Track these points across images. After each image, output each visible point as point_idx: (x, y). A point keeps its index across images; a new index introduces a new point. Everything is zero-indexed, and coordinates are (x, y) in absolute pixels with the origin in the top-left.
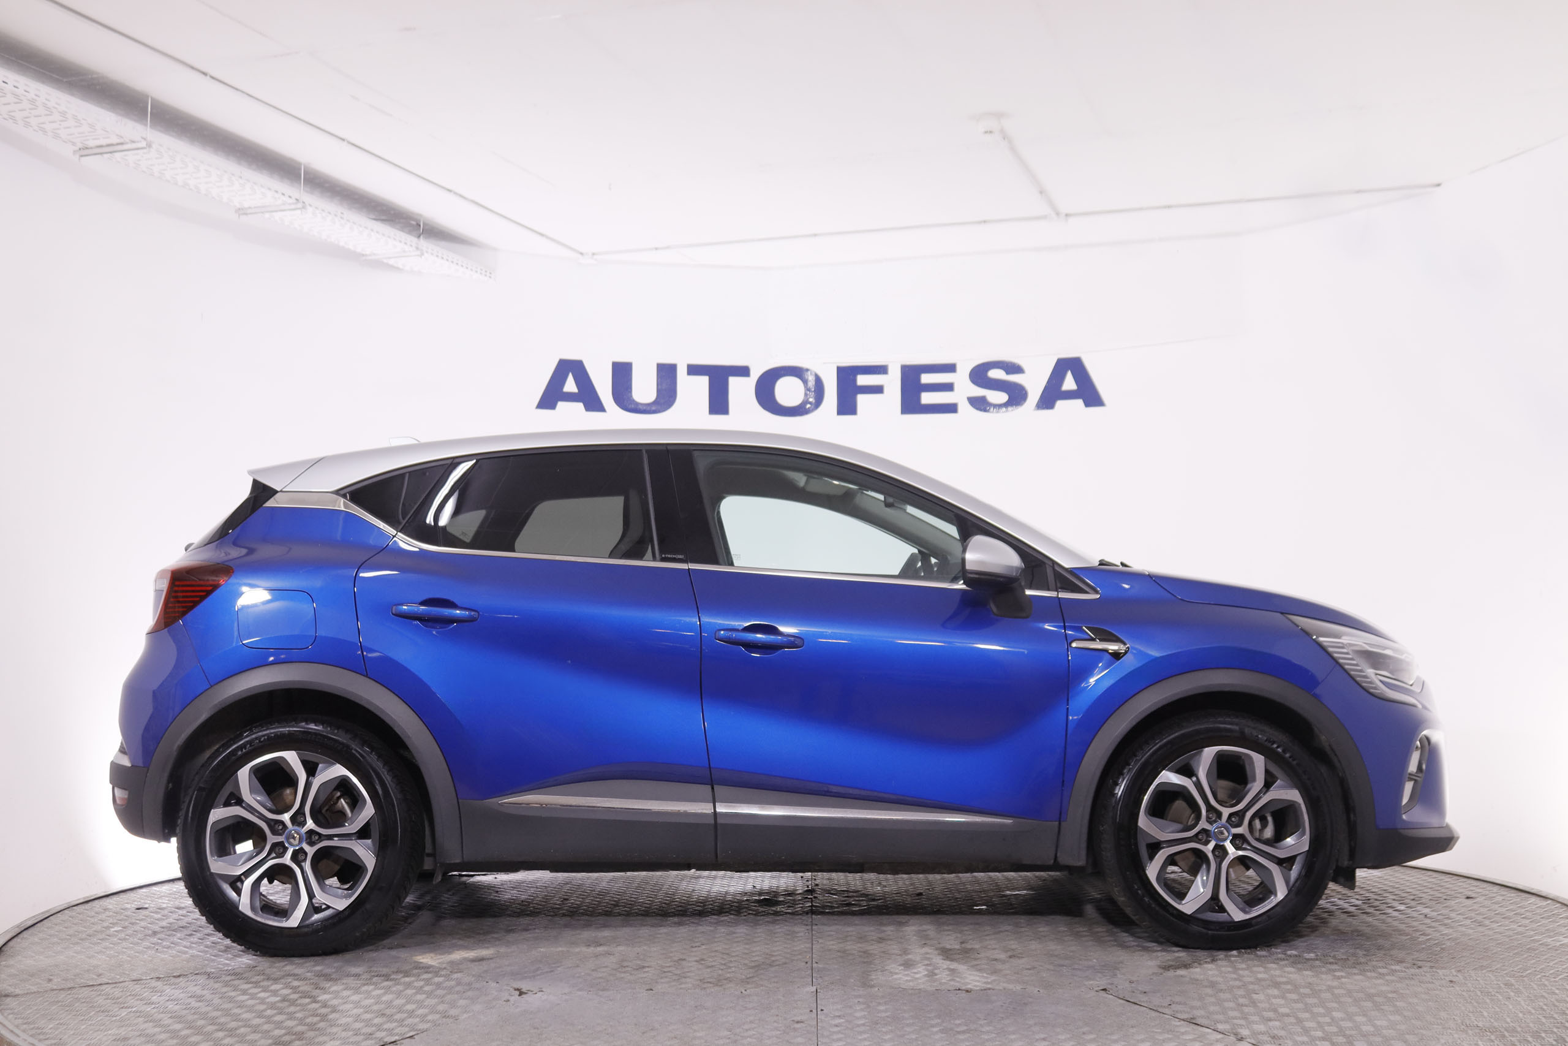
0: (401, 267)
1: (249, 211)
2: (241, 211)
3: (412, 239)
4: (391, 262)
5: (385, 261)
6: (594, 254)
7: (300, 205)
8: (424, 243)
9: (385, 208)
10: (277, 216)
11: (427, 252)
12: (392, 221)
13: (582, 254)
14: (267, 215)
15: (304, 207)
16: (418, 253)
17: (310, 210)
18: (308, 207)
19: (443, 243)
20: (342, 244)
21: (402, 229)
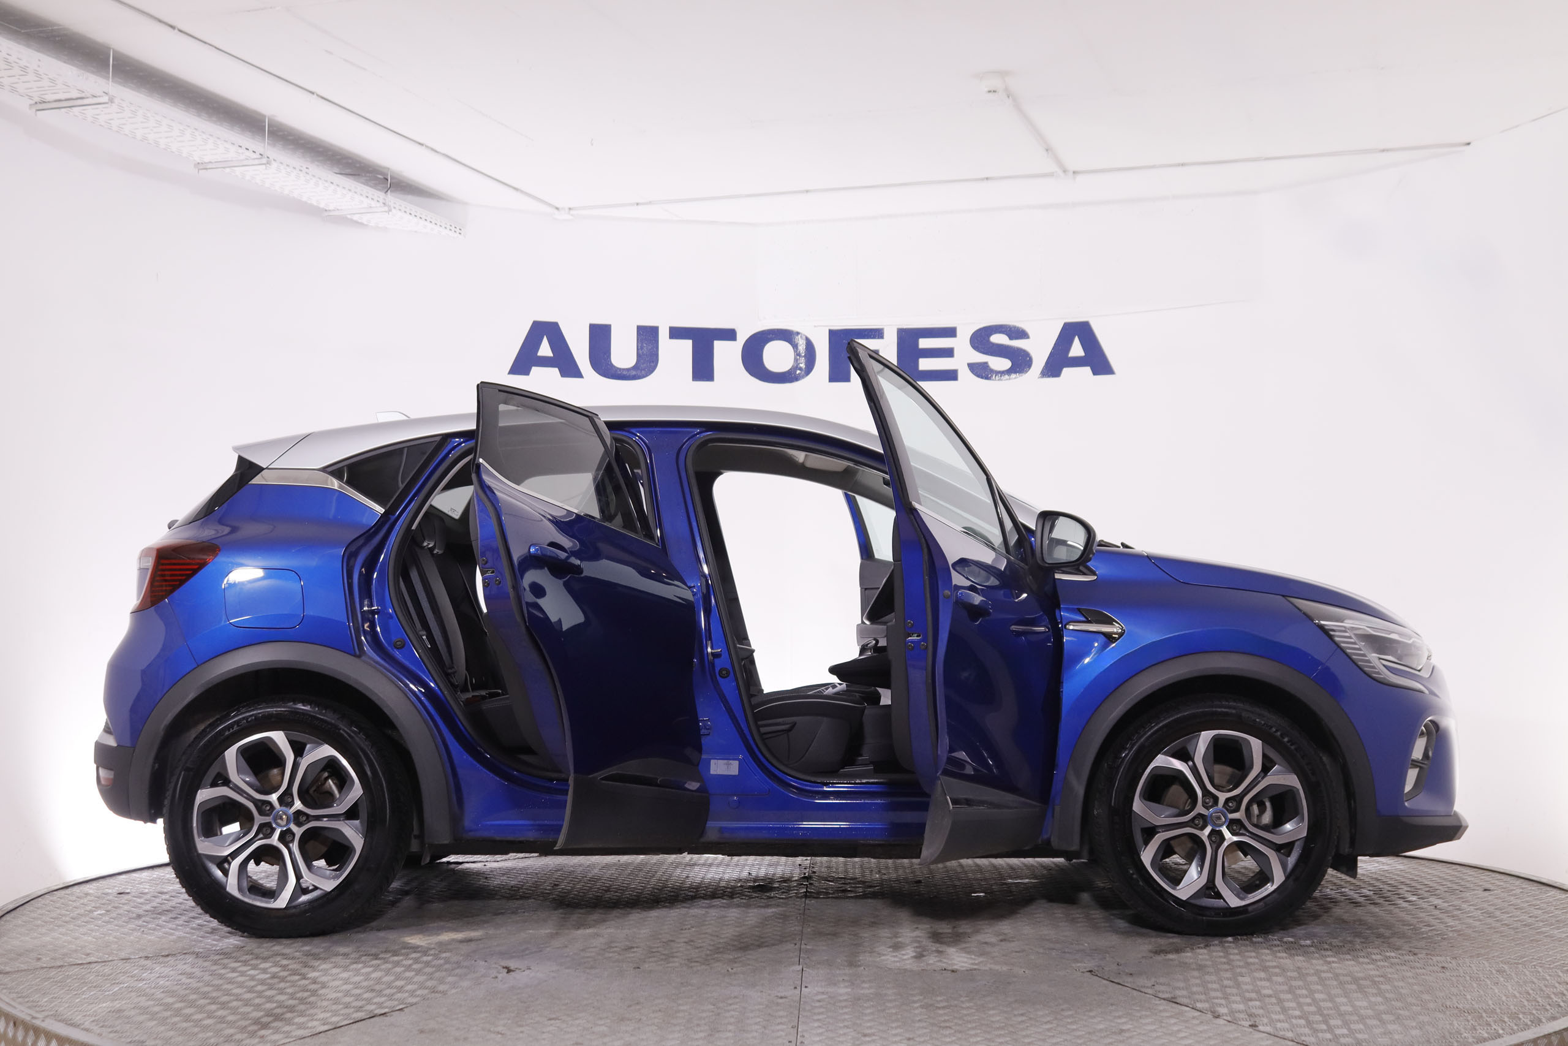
0: (365, 223)
1: (210, 166)
2: (201, 166)
3: (379, 195)
4: (356, 218)
5: (349, 216)
6: (570, 209)
7: (264, 161)
8: (392, 198)
9: (350, 161)
10: (238, 171)
11: (395, 208)
12: (359, 175)
13: (557, 209)
14: (228, 170)
15: (268, 163)
16: (386, 209)
17: (274, 165)
18: (273, 162)
19: (410, 197)
20: (304, 199)
21: (366, 183)
